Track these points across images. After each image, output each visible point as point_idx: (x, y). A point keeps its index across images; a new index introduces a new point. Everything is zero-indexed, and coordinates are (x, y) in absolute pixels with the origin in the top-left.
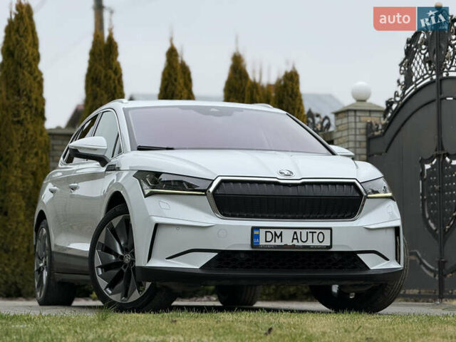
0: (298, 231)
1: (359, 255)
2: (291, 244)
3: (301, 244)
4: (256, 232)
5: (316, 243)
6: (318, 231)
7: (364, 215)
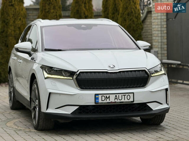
2: (114, 101)
3: (119, 101)
4: (97, 97)
5: (126, 100)
6: (127, 94)
7: (150, 85)
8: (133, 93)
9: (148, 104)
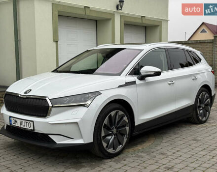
0: (22, 121)
1: (49, 136)
3: (23, 127)
5: (28, 128)
6: (28, 122)
7: (52, 116)
8: (33, 121)
9: (50, 136)
